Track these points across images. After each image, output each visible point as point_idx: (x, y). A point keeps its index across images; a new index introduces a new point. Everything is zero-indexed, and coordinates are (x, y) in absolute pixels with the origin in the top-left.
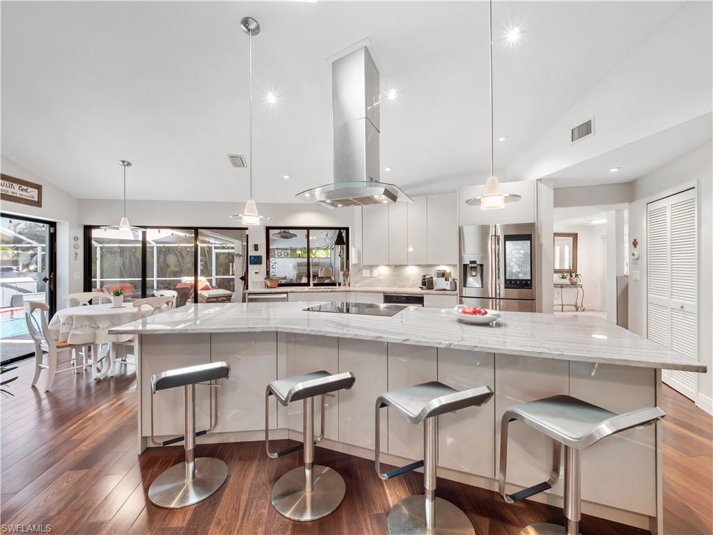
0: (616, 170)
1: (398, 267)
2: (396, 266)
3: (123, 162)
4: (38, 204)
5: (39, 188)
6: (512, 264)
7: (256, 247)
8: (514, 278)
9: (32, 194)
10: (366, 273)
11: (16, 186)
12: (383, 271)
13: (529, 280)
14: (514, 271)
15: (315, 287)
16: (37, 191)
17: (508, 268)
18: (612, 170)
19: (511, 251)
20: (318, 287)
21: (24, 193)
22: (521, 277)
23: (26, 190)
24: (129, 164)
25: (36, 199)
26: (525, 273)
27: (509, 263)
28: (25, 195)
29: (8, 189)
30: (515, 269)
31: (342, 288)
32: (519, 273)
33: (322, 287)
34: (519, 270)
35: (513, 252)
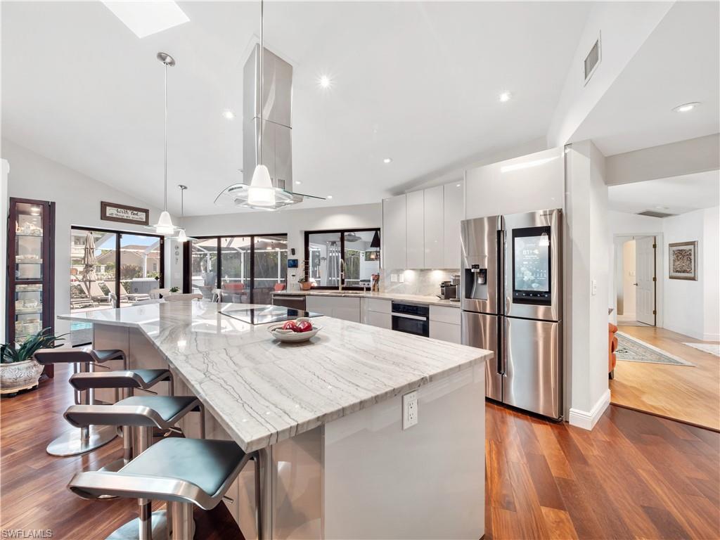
0: (690, 108)
1: (424, 271)
2: (422, 270)
3: (181, 186)
4: (146, 223)
5: (146, 211)
6: (523, 269)
7: (293, 252)
8: (525, 289)
9: (142, 216)
10: (394, 278)
11: (129, 212)
12: (409, 276)
13: (546, 292)
14: (526, 278)
15: (343, 291)
16: (144, 214)
17: (517, 275)
18: (683, 109)
19: (521, 252)
20: (346, 291)
21: (135, 216)
22: (535, 287)
23: (137, 214)
24: (185, 188)
25: (144, 220)
26: (540, 283)
27: (520, 269)
28: (136, 218)
29: (123, 214)
30: (528, 276)
31: (371, 294)
32: (533, 282)
33: (350, 292)
34: (533, 278)
35: (525, 252)
